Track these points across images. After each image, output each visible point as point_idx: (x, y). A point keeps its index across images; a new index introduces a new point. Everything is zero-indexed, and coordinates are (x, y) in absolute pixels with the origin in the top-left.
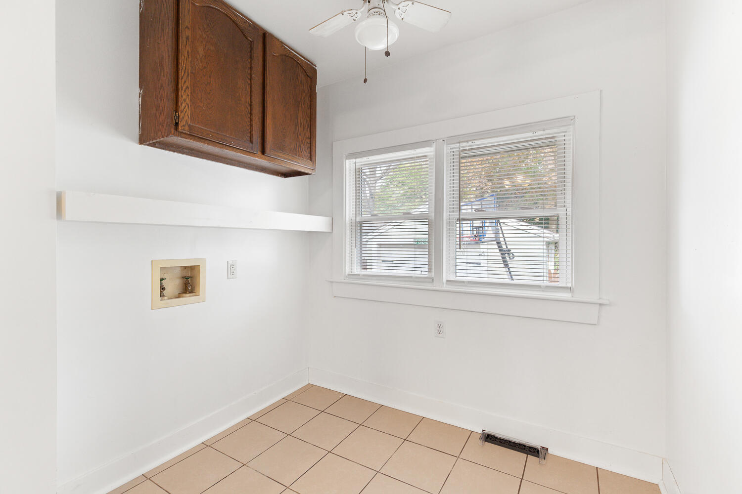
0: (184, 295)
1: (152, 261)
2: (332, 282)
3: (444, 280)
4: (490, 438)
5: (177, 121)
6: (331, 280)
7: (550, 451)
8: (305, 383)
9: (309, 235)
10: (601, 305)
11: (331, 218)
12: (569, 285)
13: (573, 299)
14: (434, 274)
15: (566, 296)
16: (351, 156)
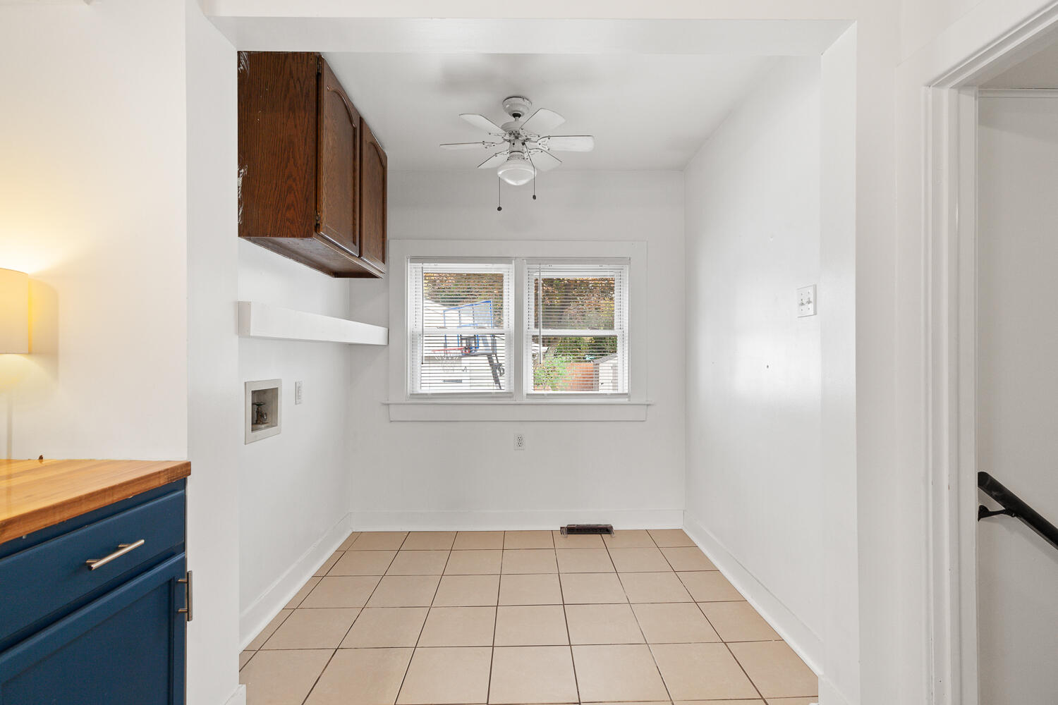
0: (259, 426)
1: (245, 383)
2: (388, 404)
3: (525, 393)
4: (572, 530)
5: (319, 222)
6: (387, 402)
7: (614, 528)
8: (350, 532)
9: (351, 349)
10: (648, 405)
11: (387, 329)
12: (627, 392)
13: (629, 402)
14: (513, 388)
15: (625, 400)
16: (415, 259)
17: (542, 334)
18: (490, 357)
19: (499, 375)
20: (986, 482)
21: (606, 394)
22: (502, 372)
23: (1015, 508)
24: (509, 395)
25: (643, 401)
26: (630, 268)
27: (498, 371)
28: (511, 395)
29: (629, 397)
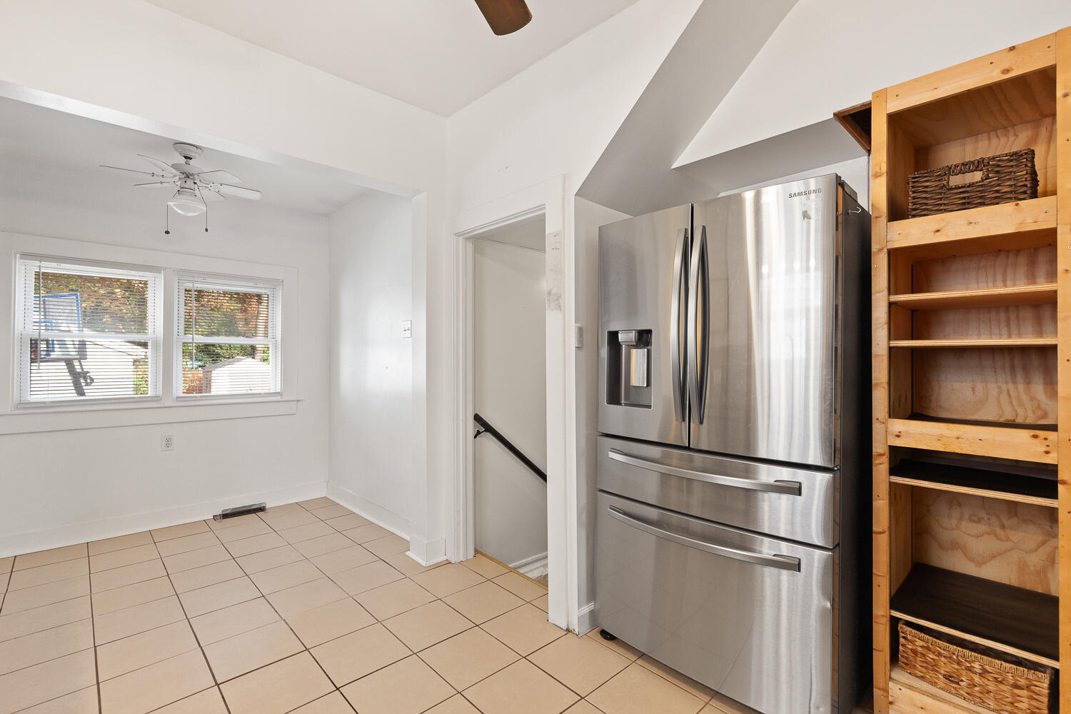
3: (175, 396)
7: (268, 507)
10: (298, 401)
12: (279, 390)
13: (281, 400)
14: (161, 392)
15: (279, 398)
16: (26, 256)
17: (195, 341)
18: (69, 363)
19: (83, 384)
20: (478, 418)
21: (260, 394)
22: (89, 381)
23: (489, 429)
24: (156, 398)
25: (294, 398)
26: (282, 290)
27: (82, 381)
28: (159, 399)
29: (281, 395)
